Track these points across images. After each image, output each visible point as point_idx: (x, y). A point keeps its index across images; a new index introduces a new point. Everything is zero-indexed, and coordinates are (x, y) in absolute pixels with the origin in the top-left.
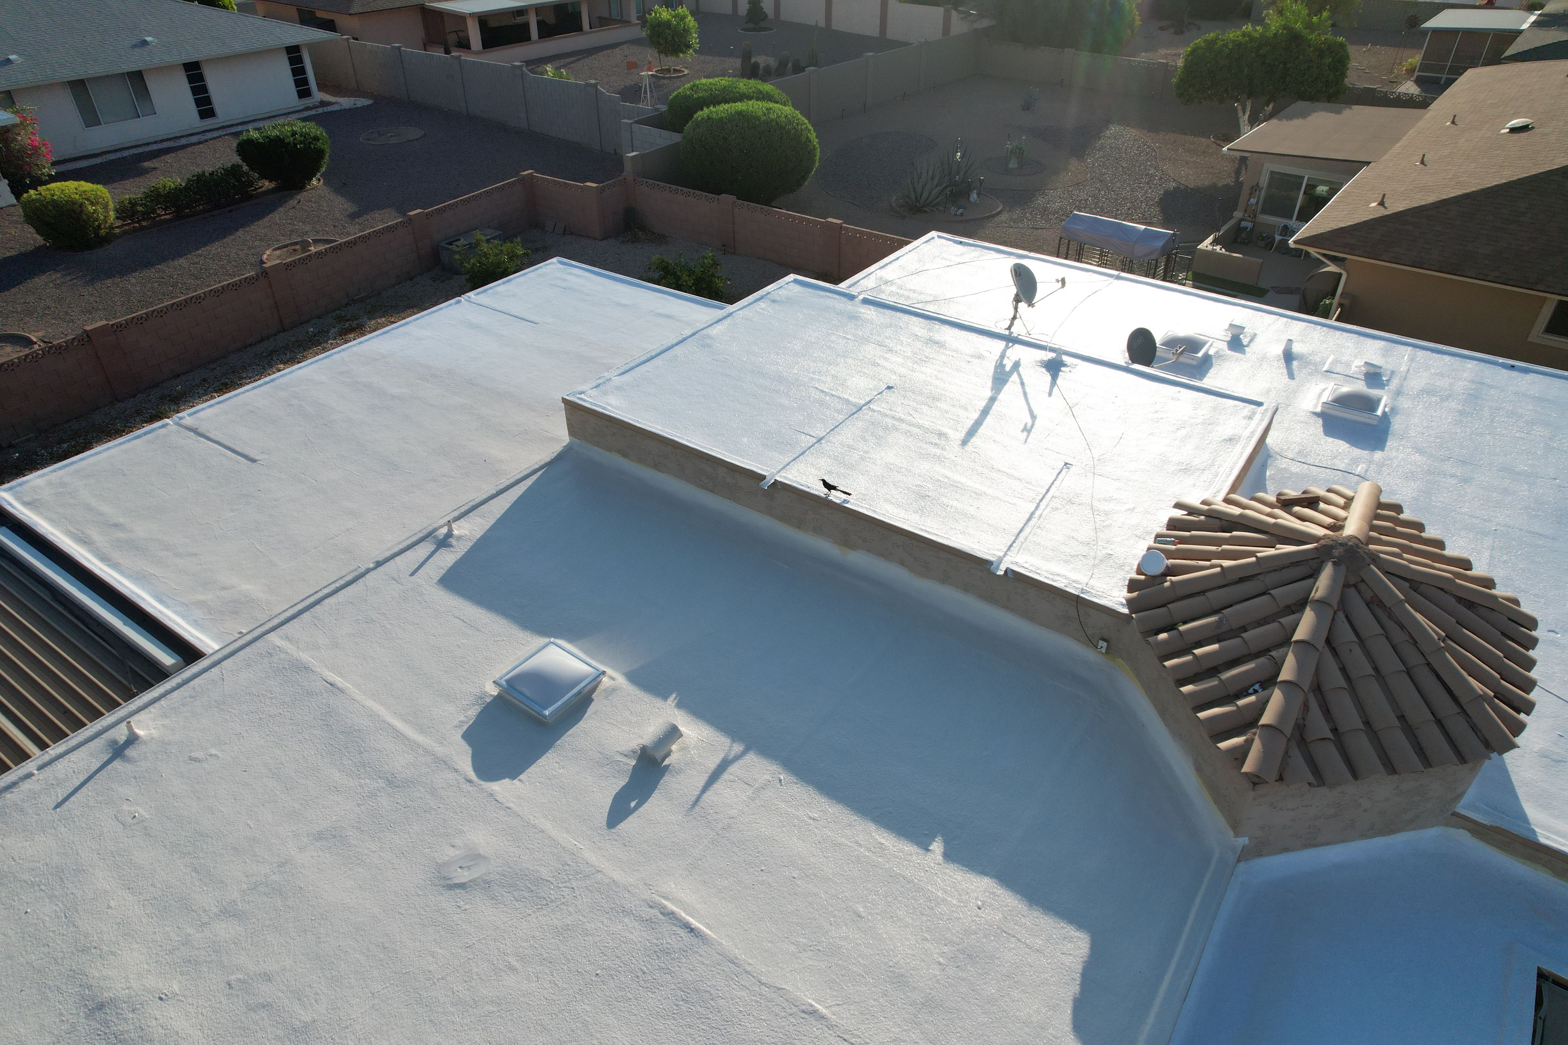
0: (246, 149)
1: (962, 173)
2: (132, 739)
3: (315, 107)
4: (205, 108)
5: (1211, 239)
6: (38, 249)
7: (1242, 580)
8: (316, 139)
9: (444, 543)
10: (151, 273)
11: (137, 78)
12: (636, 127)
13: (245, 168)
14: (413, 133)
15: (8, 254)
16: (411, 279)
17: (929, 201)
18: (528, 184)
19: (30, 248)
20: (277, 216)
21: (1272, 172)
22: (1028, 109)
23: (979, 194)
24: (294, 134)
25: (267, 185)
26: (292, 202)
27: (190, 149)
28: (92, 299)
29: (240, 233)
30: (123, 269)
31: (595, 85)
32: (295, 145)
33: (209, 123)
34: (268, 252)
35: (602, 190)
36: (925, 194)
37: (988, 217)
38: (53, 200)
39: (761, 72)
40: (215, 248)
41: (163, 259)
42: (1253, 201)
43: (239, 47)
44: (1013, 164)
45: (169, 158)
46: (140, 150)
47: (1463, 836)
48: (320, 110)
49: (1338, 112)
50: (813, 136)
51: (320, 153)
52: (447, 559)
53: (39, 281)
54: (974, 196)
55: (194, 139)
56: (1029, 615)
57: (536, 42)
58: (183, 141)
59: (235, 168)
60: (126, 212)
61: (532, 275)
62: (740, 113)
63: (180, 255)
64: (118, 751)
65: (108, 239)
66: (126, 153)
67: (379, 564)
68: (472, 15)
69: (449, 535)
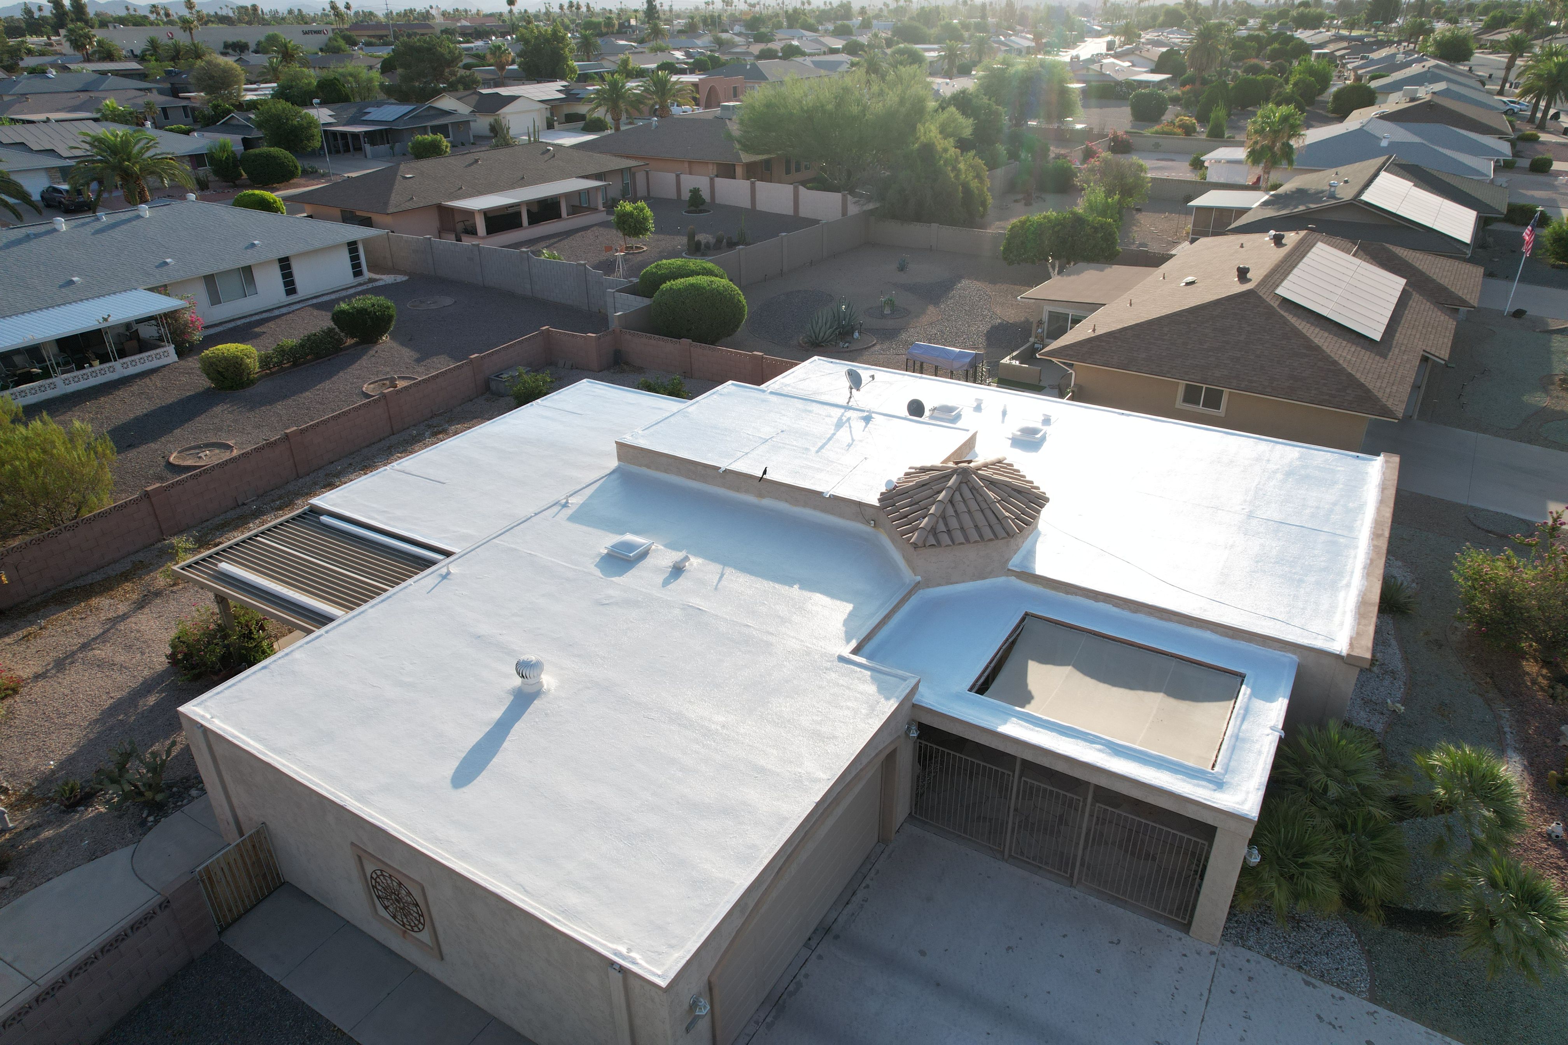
0: (339, 318)
1: (847, 319)
2: (448, 573)
3: (365, 283)
4: (290, 287)
5: (1008, 357)
6: (209, 389)
7: (923, 485)
8: (388, 308)
9: (565, 505)
10: (290, 402)
11: (247, 271)
12: (617, 294)
13: (337, 330)
14: (448, 301)
15: (188, 394)
16: (471, 401)
17: (826, 337)
18: (548, 334)
19: (201, 389)
20: (364, 361)
21: (1050, 312)
22: (902, 270)
23: (860, 333)
24: (373, 305)
25: (350, 341)
26: (372, 352)
27: (284, 318)
28: (256, 420)
29: (341, 374)
30: (270, 400)
31: (584, 265)
32: (375, 313)
33: (293, 298)
34: (365, 386)
35: (599, 338)
36: (821, 335)
37: (865, 348)
38: (224, 357)
39: (703, 246)
40: (327, 384)
41: (294, 393)
42: (1040, 330)
43: (318, 245)
44: (887, 311)
45: (271, 324)
46: (248, 320)
47: (1013, 579)
48: (370, 286)
49: (1102, 271)
50: (742, 298)
51: (390, 318)
52: (569, 512)
53: (218, 409)
54: (856, 335)
55: (284, 310)
56: (842, 515)
57: (526, 228)
58: (277, 313)
59: (331, 330)
60: (265, 362)
61: (573, 389)
62: (692, 285)
63: (306, 390)
64: (445, 577)
65: (251, 383)
66: (239, 323)
67: (536, 514)
68: (480, 211)
69: (567, 502)
